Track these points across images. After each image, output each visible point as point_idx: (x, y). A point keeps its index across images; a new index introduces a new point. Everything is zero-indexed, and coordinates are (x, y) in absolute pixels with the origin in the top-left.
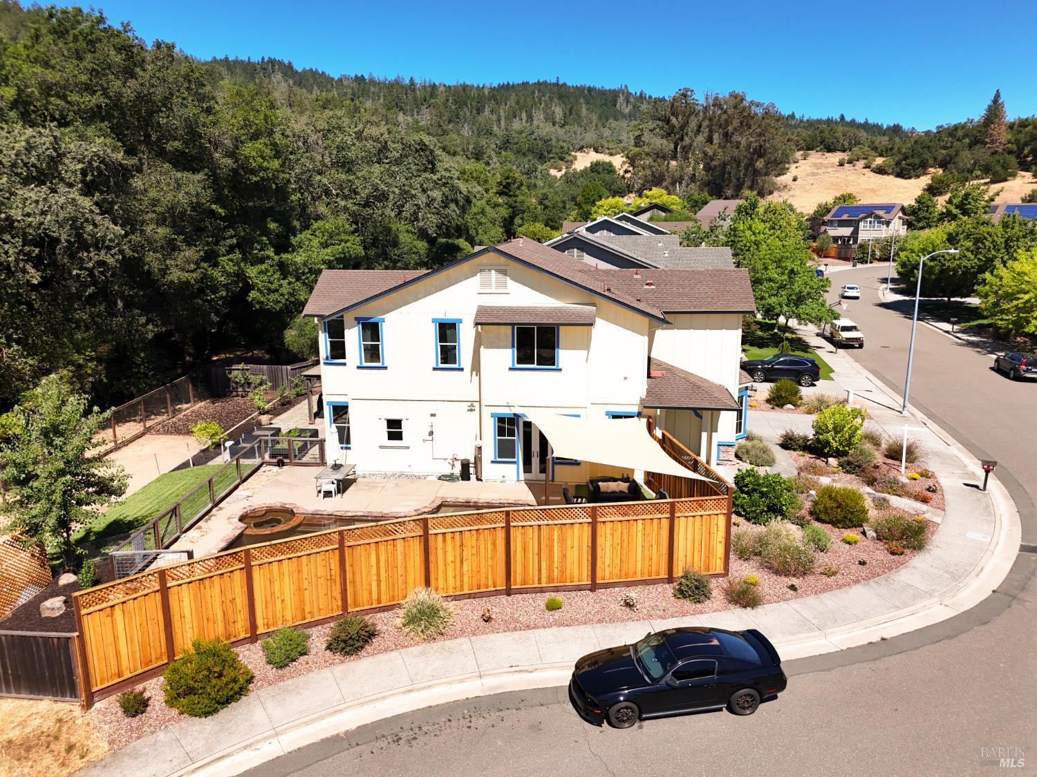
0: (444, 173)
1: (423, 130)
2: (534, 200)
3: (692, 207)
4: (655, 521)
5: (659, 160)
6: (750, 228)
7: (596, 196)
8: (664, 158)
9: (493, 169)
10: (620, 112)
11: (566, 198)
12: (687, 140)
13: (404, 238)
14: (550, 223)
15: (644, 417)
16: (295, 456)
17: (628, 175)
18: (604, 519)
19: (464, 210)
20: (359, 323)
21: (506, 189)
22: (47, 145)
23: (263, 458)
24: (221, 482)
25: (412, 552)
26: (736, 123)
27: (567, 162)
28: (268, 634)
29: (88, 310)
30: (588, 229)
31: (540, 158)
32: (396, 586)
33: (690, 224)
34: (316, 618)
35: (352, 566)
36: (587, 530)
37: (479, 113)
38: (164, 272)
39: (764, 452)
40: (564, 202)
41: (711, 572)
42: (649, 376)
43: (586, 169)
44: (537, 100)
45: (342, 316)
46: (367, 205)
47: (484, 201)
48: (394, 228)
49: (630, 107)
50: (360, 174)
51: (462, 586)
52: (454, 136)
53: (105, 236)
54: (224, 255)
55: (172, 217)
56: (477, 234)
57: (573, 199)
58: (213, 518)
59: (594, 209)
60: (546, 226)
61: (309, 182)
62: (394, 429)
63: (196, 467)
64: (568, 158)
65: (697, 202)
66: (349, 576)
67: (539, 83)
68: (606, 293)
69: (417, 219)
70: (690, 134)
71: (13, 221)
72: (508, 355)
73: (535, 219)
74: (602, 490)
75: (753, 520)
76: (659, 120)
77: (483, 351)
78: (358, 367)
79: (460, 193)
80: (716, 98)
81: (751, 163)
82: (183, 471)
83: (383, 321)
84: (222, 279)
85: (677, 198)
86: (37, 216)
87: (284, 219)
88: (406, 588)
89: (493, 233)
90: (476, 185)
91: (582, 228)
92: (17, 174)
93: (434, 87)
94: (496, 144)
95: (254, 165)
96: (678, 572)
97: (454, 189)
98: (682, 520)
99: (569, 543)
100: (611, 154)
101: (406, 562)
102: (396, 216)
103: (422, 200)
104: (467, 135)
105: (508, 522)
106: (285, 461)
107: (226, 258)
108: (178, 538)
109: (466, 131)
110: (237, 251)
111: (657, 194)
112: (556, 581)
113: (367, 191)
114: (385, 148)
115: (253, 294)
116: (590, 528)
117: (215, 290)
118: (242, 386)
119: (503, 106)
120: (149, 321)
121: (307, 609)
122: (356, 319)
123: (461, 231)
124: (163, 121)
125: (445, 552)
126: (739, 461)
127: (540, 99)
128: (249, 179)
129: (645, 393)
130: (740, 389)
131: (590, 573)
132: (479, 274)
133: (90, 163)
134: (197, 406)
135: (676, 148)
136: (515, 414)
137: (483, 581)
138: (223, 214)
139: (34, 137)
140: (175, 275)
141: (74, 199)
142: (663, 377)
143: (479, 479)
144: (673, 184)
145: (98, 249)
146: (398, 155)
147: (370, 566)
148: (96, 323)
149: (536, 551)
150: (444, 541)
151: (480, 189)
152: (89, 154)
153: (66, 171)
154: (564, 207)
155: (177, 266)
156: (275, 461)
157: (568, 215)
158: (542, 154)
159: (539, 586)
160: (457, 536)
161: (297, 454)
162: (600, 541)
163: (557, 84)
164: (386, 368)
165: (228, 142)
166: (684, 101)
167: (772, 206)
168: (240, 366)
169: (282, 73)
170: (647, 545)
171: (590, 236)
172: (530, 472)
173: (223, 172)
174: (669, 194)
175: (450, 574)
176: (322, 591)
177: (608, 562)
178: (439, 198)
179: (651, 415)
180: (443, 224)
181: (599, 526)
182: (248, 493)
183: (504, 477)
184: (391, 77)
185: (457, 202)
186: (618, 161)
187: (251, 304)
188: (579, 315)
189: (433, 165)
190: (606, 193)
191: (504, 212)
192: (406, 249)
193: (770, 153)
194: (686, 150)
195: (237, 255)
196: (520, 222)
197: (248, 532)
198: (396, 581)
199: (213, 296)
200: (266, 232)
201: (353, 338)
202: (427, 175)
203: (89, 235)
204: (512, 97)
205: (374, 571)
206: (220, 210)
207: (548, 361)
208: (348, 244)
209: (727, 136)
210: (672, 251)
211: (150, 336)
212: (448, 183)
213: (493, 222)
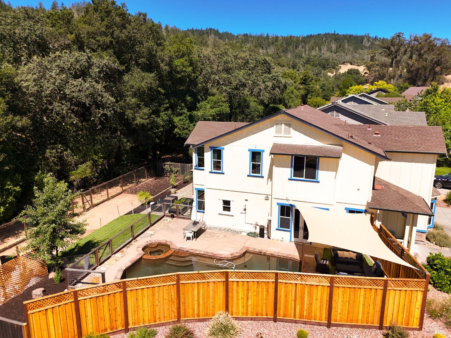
0: (274, 74)
1: (270, 56)
2: (318, 87)
3: (399, 90)
4: (373, 291)
5: (383, 68)
6: (433, 101)
7: (349, 85)
8: (386, 66)
9: (300, 73)
10: (364, 46)
11: (334, 86)
12: (399, 58)
13: (252, 104)
14: (326, 97)
15: (369, 213)
16: (180, 213)
17: (366, 75)
18: (338, 285)
19: (283, 91)
20: (211, 150)
21: (304, 81)
22: (84, 60)
23: (165, 213)
24: (142, 225)
25: (218, 290)
26: (426, 49)
27: (337, 69)
28: (134, 329)
29: (102, 136)
30: (342, 101)
31: (324, 68)
32: (208, 308)
33: (401, 99)
34: (162, 322)
35: (184, 294)
36: (327, 291)
37: (296, 48)
38: (134, 119)
39: (446, 238)
40: (333, 88)
41: (409, 327)
42: (373, 189)
43: (345, 72)
44: (324, 41)
45: (203, 146)
46: (236, 88)
47: (293, 87)
48: (248, 100)
49: (369, 43)
50: (233, 75)
51: (247, 312)
52: (284, 58)
53: (107, 102)
54: (163, 112)
55: (139, 94)
56: (289, 103)
57: (338, 86)
58: (131, 246)
59: (348, 91)
60: (323, 99)
61: (209, 79)
62: (227, 205)
63: (135, 214)
64: (337, 67)
65: (402, 88)
66: (182, 300)
67: (326, 34)
68: (350, 139)
69: (260, 96)
70: (400, 55)
71: (66, 95)
72: (288, 172)
73: (318, 95)
74: (339, 256)
75: (439, 288)
76: (385, 48)
77: (274, 168)
78: (210, 172)
79: (281, 83)
80: (416, 37)
81: (433, 69)
82: (129, 215)
83: (224, 149)
84: (161, 123)
85: (392, 86)
86: (77, 93)
87: (194, 95)
88: (214, 310)
89: (296, 102)
90: (290, 79)
91: (340, 100)
92: (71, 74)
93: (277, 37)
94: (303, 62)
95: (179, 69)
96: (387, 324)
97: (279, 81)
98: (392, 292)
99: (314, 296)
100: (358, 66)
101: (215, 295)
102: (250, 94)
103: (262, 86)
104: (290, 57)
105: (277, 279)
106: (175, 215)
107: (163, 113)
108: (110, 257)
109: (289, 56)
110: (170, 110)
111: (381, 84)
112: (305, 318)
113: (236, 82)
114: (247, 62)
115: (176, 130)
116: (329, 289)
117: (157, 128)
118: (169, 172)
119: (307, 45)
120: (128, 141)
121: (157, 316)
122: (210, 147)
123: (281, 101)
124: (137, 49)
125: (238, 292)
126: (428, 242)
127: (325, 41)
128: (176, 76)
129: (370, 199)
130: (432, 199)
131: (327, 316)
132: (275, 126)
133: (102, 68)
134: (149, 180)
135: (392, 62)
136: (291, 205)
137: (260, 312)
138: (163, 93)
139: (79, 56)
140: (139, 121)
141: (93, 85)
142: (382, 189)
143: (269, 238)
144: (390, 79)
145: (103, 109)
146: (252, 66)
147: (193, 296)
148: (105, 141)
149: (293, 298)
150: (238, 285)
151: (292, 81)
152: (102, 64)
153: (92, 72)
154: (333, 90)
155: (140, 116)
156: (170, 215)
157: (335, 94)
158: (324, 66)
159: (294, 319)
160: (245, 284)
161: (181, 212)
162: (335, 298)
163: (334, 34)
164: (224, 173)
165: (167, 59)
166: (398, 39)
167: (446, 90)
168: (169, 163)
169: (214, 34)
170: (366, 304)
171: (344, 105)
172: (298, 237)
173: (164, 73)
174: (387, 84)
175: (240, 305)
176: (166, 307)
177: (339, 311)
178: (271, 86)
179: (373, 212)
180: (272, 97)
181: (335, 289)
182: (152, 232)
183: (282, 238)
184: (259, 34)
185: (279, 88)
186: (362, 69)
187: (175, 135)
188: (332, 151)
189: (270, 70)
190: (355, 83)
191: (303, 92)
192: (253, 109)
193: (443, 64)
194: (398, 63)
195: (170, 112)
196: (310, 97)
197: (145, 257)
198: (208, 306)
199: (157, 131)
200: (185, 101)
201: (208, 156)
202: (266, 75)
203: (99, 102)
204: (312, 41)
205: (196, 298)
206: (162, 91)
207: (312, 176)
208: (222, 107)
209: (420, 55)
210: (390, 113)
211: (128, 148)
212: (276, 79)
213: (297, 97)
